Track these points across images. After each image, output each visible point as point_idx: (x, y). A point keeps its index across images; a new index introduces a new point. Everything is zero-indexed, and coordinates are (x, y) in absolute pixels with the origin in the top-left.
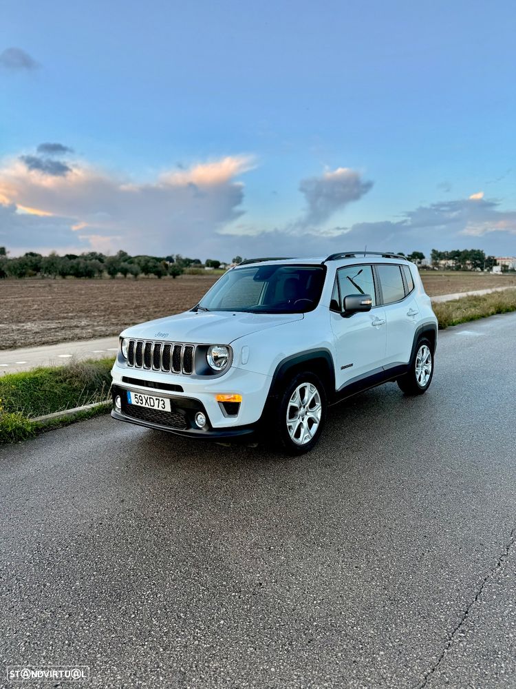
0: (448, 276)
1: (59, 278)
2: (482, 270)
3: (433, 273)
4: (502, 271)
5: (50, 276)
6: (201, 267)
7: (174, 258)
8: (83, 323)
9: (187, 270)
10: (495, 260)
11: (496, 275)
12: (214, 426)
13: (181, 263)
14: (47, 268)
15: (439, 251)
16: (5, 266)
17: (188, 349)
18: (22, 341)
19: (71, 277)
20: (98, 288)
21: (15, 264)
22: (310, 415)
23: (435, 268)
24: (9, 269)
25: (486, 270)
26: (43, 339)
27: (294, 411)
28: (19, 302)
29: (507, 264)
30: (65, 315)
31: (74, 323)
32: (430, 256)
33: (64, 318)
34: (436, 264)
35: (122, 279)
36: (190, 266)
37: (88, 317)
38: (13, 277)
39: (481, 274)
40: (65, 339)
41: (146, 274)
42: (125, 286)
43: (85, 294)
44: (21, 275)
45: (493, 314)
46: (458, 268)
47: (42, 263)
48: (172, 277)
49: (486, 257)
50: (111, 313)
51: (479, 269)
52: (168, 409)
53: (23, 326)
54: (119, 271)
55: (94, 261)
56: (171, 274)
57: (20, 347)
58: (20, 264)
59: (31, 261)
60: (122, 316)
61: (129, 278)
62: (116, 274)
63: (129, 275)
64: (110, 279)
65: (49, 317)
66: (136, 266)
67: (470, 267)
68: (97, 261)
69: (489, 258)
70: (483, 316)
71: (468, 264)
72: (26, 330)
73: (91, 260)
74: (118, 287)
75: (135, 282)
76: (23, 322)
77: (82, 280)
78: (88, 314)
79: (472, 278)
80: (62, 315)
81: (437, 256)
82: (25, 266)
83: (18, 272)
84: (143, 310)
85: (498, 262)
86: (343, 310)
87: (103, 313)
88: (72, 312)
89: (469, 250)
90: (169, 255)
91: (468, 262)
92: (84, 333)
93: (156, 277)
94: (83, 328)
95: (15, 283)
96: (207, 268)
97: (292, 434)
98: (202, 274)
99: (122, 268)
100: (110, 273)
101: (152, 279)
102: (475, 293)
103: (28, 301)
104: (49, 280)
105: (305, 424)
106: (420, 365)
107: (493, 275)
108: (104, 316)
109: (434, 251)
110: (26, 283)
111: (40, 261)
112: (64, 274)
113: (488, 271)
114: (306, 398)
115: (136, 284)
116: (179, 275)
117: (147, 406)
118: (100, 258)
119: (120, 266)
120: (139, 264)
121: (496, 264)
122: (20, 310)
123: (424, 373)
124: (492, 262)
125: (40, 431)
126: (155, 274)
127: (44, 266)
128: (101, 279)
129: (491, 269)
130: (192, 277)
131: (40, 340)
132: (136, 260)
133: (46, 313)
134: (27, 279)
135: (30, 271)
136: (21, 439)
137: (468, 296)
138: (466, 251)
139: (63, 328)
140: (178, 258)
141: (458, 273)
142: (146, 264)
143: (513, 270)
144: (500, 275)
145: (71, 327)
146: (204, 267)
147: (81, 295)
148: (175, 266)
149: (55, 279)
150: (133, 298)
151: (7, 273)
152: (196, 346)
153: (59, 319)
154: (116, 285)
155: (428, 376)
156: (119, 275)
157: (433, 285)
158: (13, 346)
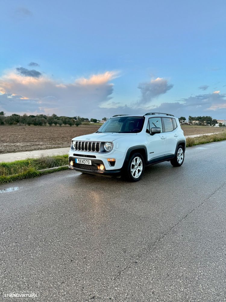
0: (195, 127)
1: (27, 125)
2: (211, 125)
3: (190, 126)
4: (219, 126)
5: (23, 124)
6: (88, 122)
7: (77, 117)
8: (41, 144)
9: (83, 123)
10: (217, 121)
11: (217, 127)
12: (106, 170)
13: (80, 120)
14: (22, 121)
15: (192, 117)
16: (4, 120)
17: (98, 144)
18: (18, 150)
19: (32, 125)
20: (45, 130)
21: (8, 119)
22: (139, 168)
23: (190, 124)
24: (6, 121)
25: (212, 125)
26: (26, 149)
27: (133, 166)
28: (12, 135)
29: (222, 123)
30: (33, 140)
31: (37, 143)
32: (188, 119)
33: (32, 141)
34: (191, 122)
35: (55, 126)
36: (84, 121)
37: (42, 141)
38: (7, 125)
39: (210, 127)
40: (35, 149)
41: (65, 124)
42: (56, 129)
43: (40, 132)
44: (11, 124)
45: (212, 142)
46: (200, 124)
47: (20, 119)
48: (76, 126)
49: (213, 120)
50: (52, 140)
51: (209, 125)
52: (90, 164)
53: (16, 144)
54: (53, 123)
55: (42, 118)
56: (76, 125)
57: (17, 152)
58: (11, 119)
59: (15, 118)
60: (57, 141)
61: (58, 126)
62: (52, 124)
63: (58, 125)
64: (49, 126)
65: (26, 141)
66: (61, 121)
67: (205, 124)
68: (44, 118)
69: (214, 120)
70: (208, 142)
71: (205, 123)
72: (18, 146)
73: (41, 118)
74: (53, 130)
75: (60, 128)
76: (16, 143)
77: (37, 126)
78: (42, 140)
79: (206, 128)
80: (32, 140)
81: (191, 119)
82: (13, 120)
83: (10, 122)
84: (65, 139)
85: (218, 122)
86: (151, 133)
87: (49, 140)
88: (35, 139)
89: (205, 116)
90: (75, 116)
91: (205, 122)
92: (42, 147)
93: (69, 126)
94: (41, 145)
95: (9, 127)
96: (91, 122)
97: (133, 174)
98: (89, 125)
99: (55, 122)
100: (49, 124)
101: (68, 126)
102: (207, 134)
103: (16, 134)
104: (23, 126)
105: (137, 171)
106: (179, 155)
107: (215, 127)
108: (49, 141)
109: (190, 117)
110: (13, 127)
111: (19, 118)
112: (29, 124)
113: (213, 125)
114: (137, 162)
115: (61, 129)
116: (79, 125)
117: (83, 163)
118: (45, 117)
119: (54, 121)
120: (62, 120)
121: (217, 123)
122: (13, 138)
123: (180, 158)
124: (215, 122)
125: (41, 175)
126: (69, 125)
127: (21, 120)
128: (45, 126)
129: (215, 125)
130: (85, 126)
131: (25, 149)
132: (61, 118)
133: (24, 139)
134: (13, 126)
135: (15, 122)
136: (35, 177)
137: (204, 136)
138: (204, 117)
139: (33, 145)
140: (79, 118)
141: (200, 126)
142: (65, 120)
143: (224, 126)
144: (219, 128)
145: (36, 145)
146: (90, 122)
147: (38, 132)
148: (77, 121)
149: (25, 126)
150: (61, 134)
151: (5, 123)
152: (100, 142)
153: (30, 142)
154: (53, 129)
155: (182, 160)
156: (53, 125)
157: (189, 131)
158: (14, 151)
